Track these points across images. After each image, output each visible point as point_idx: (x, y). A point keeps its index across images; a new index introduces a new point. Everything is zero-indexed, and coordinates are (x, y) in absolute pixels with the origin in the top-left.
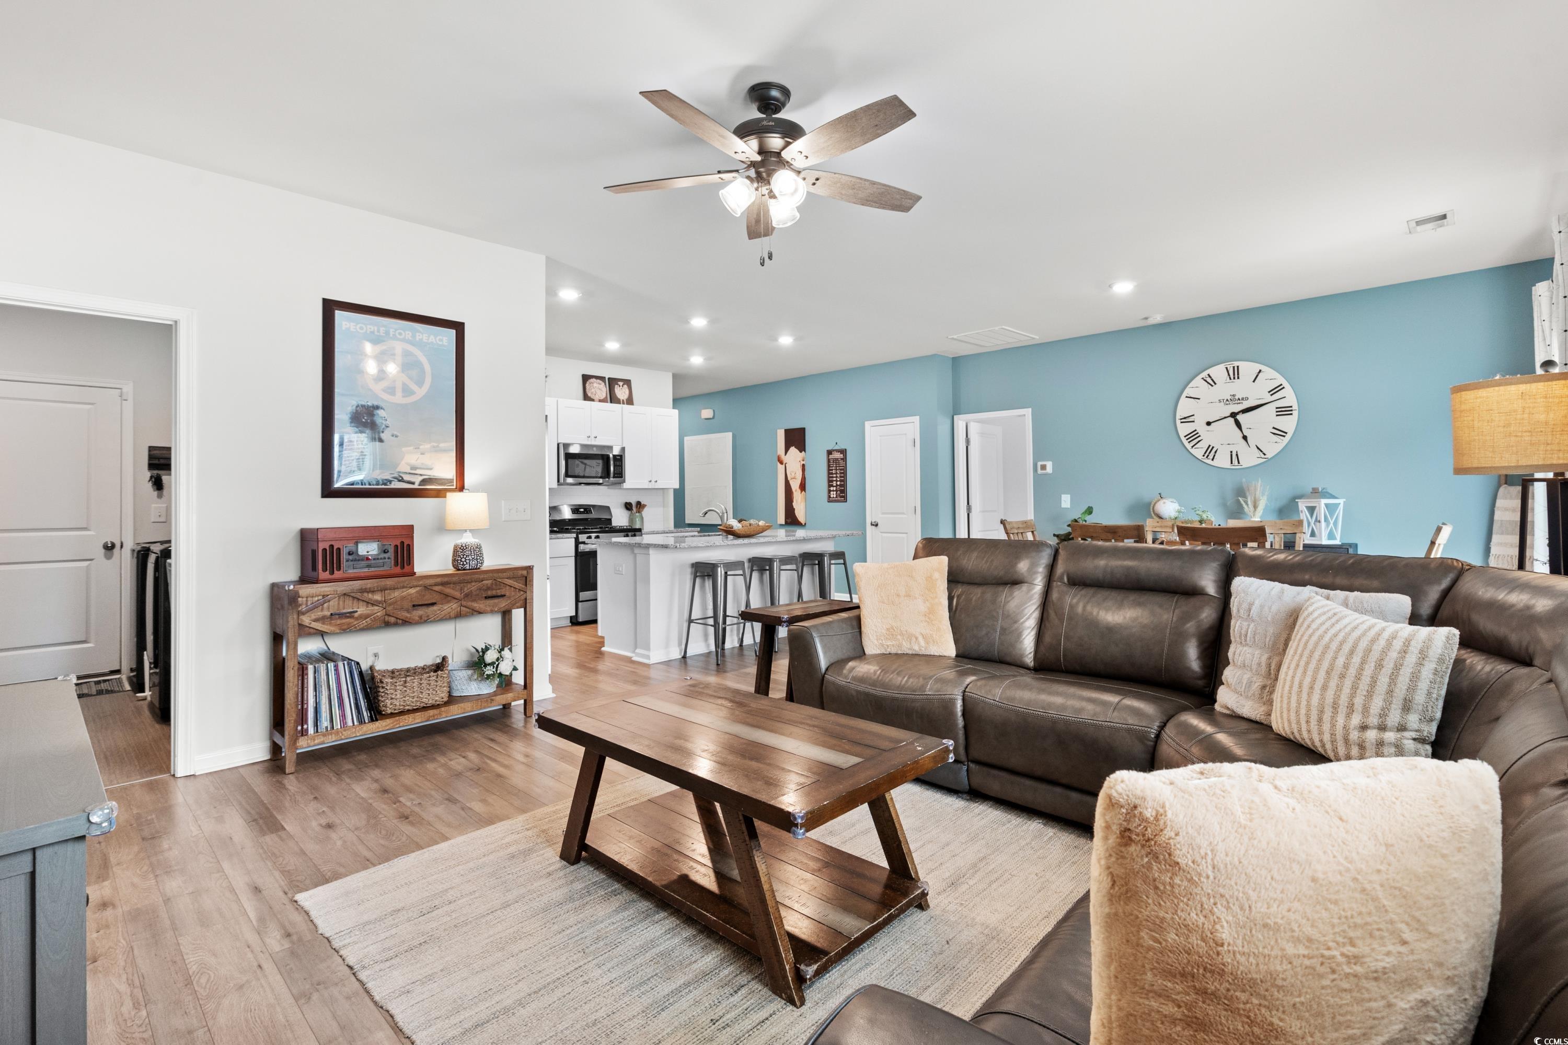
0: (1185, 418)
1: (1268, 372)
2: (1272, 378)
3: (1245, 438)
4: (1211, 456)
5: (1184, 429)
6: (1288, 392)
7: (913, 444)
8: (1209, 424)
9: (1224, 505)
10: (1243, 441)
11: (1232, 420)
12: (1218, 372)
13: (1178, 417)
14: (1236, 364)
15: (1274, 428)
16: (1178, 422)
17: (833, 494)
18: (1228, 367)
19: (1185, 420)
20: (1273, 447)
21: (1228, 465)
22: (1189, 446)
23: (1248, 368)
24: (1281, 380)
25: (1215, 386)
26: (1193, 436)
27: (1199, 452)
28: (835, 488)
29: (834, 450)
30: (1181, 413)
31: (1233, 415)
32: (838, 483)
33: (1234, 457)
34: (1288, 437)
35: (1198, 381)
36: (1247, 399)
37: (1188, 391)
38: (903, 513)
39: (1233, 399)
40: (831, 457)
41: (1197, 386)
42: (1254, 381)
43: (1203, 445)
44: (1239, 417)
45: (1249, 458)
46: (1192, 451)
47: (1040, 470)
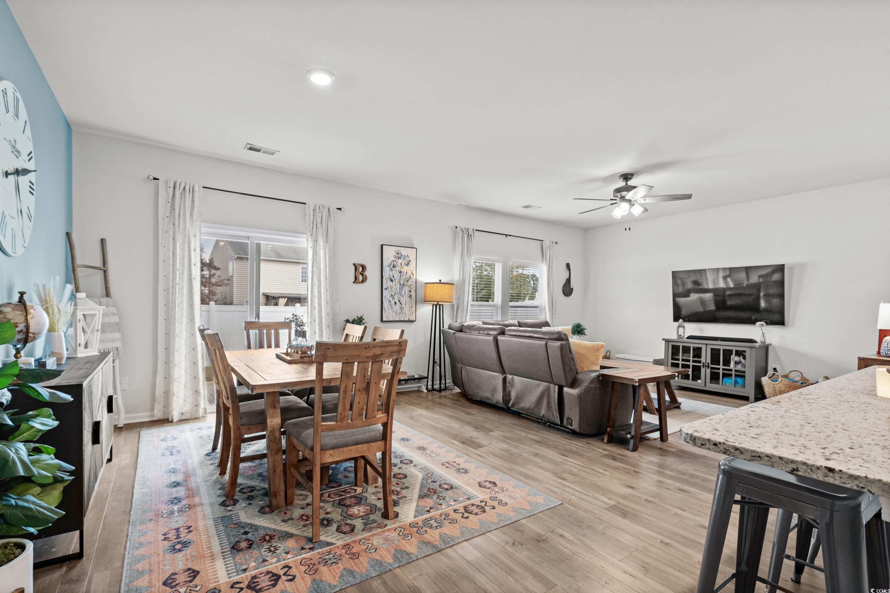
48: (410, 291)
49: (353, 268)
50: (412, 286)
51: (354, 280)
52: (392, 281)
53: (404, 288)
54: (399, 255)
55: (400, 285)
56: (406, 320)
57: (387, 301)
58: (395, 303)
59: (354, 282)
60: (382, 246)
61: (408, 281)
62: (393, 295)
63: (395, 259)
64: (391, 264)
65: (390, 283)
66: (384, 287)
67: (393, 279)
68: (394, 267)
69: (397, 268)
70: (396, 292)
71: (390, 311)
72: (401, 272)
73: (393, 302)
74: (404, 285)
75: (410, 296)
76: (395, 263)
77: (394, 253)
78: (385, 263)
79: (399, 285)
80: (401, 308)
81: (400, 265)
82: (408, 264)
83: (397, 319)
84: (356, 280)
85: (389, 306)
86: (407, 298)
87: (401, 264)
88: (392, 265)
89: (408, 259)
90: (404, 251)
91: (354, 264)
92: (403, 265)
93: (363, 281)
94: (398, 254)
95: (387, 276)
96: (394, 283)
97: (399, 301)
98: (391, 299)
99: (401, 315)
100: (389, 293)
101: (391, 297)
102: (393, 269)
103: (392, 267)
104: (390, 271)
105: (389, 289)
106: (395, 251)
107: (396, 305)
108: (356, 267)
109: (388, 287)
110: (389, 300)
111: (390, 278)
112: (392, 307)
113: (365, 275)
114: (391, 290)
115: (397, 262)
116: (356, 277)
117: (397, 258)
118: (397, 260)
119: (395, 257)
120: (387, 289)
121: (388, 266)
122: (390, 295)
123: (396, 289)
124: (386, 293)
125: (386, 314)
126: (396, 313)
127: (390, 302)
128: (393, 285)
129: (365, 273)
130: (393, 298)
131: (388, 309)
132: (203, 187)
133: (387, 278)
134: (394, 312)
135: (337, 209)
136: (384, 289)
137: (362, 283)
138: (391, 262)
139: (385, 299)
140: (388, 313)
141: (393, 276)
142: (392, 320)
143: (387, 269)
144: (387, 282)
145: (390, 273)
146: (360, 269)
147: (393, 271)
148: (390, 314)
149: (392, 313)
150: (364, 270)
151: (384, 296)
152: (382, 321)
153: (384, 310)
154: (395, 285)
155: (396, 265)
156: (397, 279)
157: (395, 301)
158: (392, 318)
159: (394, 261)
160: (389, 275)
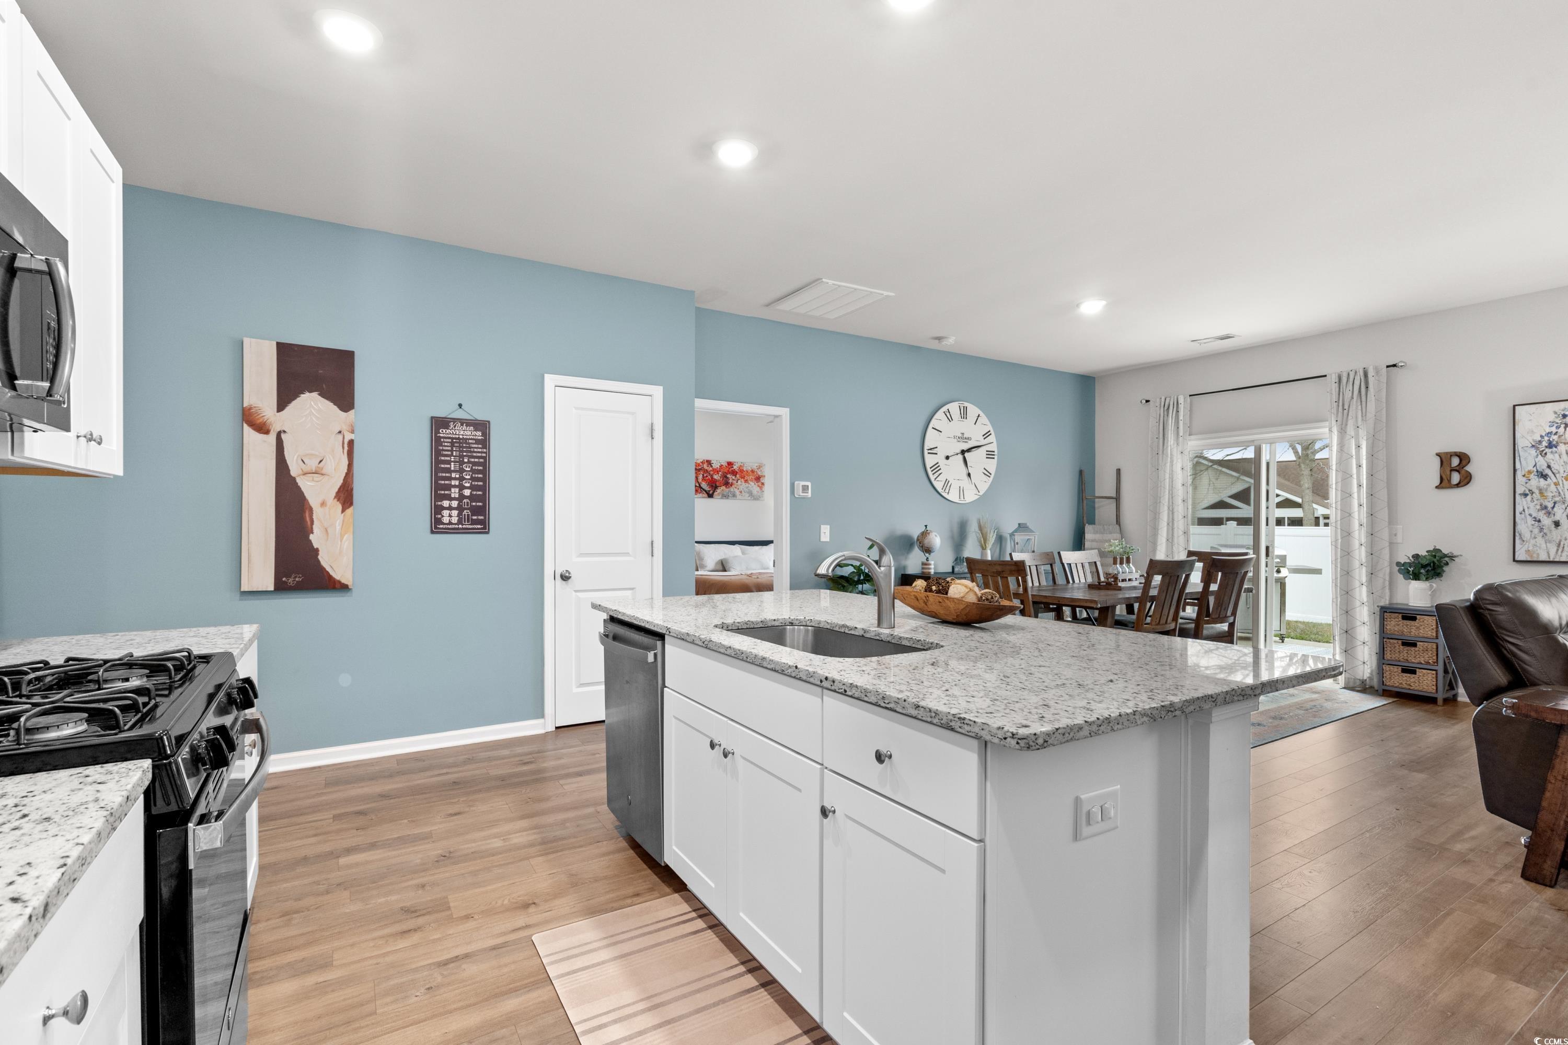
0: (931, 449)
1: (984, 419)
2: (985, 424)
4: (947, 491)
5: (930, 461)
6: (992, 438)
7: (649, 432)
8: (947, 458)
9: (952, 538)
10: (967, 478)
11: (960, 456)
12: (954, 408)
13: (926, 447)
14: (965, 404)
15: (985, 469)
16: (926, 452)
17: (450, 517)
18: (961, 406)
19: (932, 451)
20: (984, 484)
21: (956, 499)
22: (932, 478)
23: (972, 411)
24: (989, 427)
25: (952, 422)
27: (939, 485)
28: (455, 504)
29: (455, 420)
30: (928, 444)
31: (963, 452)
32: (467, 492)
33: (961, 491)
34: (992, 476)
35: (940, 414)
36: (971, 439)
37: (933, 423)
38: (627, 554)
39: (963, 438)
40: (443, 433)
41: (939, 420)
42: (975, 424)
43: (942, 478)
44: (966, 455)
45: (971, 496)
46: (935, 483)
47: (799, 492)
49: (1438, 459)
51: (1437, 482)
52: (1544, 476)
57: (1529, 519)
58: (1557, 524)
59: (1437, 487)
60: (1514, 406)
62: (1550, 505)
63: (1554, 429)
64: (1540, 442)
65: (1535, 482)
66: (1520, 490)
67: (1548, 472)
68: (1550, 445)
69: (1562, 448)
70: (1557, 499)
71: (1540, 541)
73: (1547, 522)
76: (1555, 438)
77: (1552, 417)
78: (1521, 443)
83: (1563, 559)
84: (1444, 483)
85: (1536, 531)
88: (1545, 444)
91: (1438, 455)
93: (1458, 485)
94: (1564, 416)
95: (1530, 468)
96: (1552, 479)
98: (1541, 515)
100: (1536, 502)
101: (1544, 512)
102: (1547, 450)
103: (1546, 447)
104: (1540, 456)
105: (1534, 495)
106: (1555, 413)
107: (1559, 528)
108: (1444, 459)
109: (1530, 490)
110: (1534, 518)
111: (1537, 471)
112: (1545, 531)
113: (1467, 471)
114: (1543, 496)
115: (1561, 434)
116: (1444, 477)
117: (1563, 426)
118: (1561, 430)
119: (1556, 425)
120: (1530, 495)
121: (1533, 446)
122: (1538, 507)
123: (1559, 493)
124: (1525, 503)
125: (1526, 546)
126: (1559, 545)
127: (1539, 521)
128: (1549, 485)
129: (1469, 468)
130: (1550, 513)
131: (1533, 536)
132: (1190, 396)
133: (1530, 472)
134: (1550, 542)
135: (1388, 367)
136: (1520, 494)
137: (1458, 487)
138: (1542, 436)
139: (1523, 516)
140: (1535, 545)
141: (1549, 467)
142: (1548, 560)
143: (1529, 453)
144: (1529, 480)
145: (1537, 460)
146: (1455, 462)
147: (1549, 456)
148: (1540, 548)
149: (1544, 546)
150: (1464, 462)
151: (1519, 509)
152: (1514, 560)
153: (1521, 538)
154: (1556, 484)
155: (1557, 442)
156: (1562, 472)
157: (1557, 518)
158: (1546, 554)
159: (1551, 433)
160: (1535, 465)
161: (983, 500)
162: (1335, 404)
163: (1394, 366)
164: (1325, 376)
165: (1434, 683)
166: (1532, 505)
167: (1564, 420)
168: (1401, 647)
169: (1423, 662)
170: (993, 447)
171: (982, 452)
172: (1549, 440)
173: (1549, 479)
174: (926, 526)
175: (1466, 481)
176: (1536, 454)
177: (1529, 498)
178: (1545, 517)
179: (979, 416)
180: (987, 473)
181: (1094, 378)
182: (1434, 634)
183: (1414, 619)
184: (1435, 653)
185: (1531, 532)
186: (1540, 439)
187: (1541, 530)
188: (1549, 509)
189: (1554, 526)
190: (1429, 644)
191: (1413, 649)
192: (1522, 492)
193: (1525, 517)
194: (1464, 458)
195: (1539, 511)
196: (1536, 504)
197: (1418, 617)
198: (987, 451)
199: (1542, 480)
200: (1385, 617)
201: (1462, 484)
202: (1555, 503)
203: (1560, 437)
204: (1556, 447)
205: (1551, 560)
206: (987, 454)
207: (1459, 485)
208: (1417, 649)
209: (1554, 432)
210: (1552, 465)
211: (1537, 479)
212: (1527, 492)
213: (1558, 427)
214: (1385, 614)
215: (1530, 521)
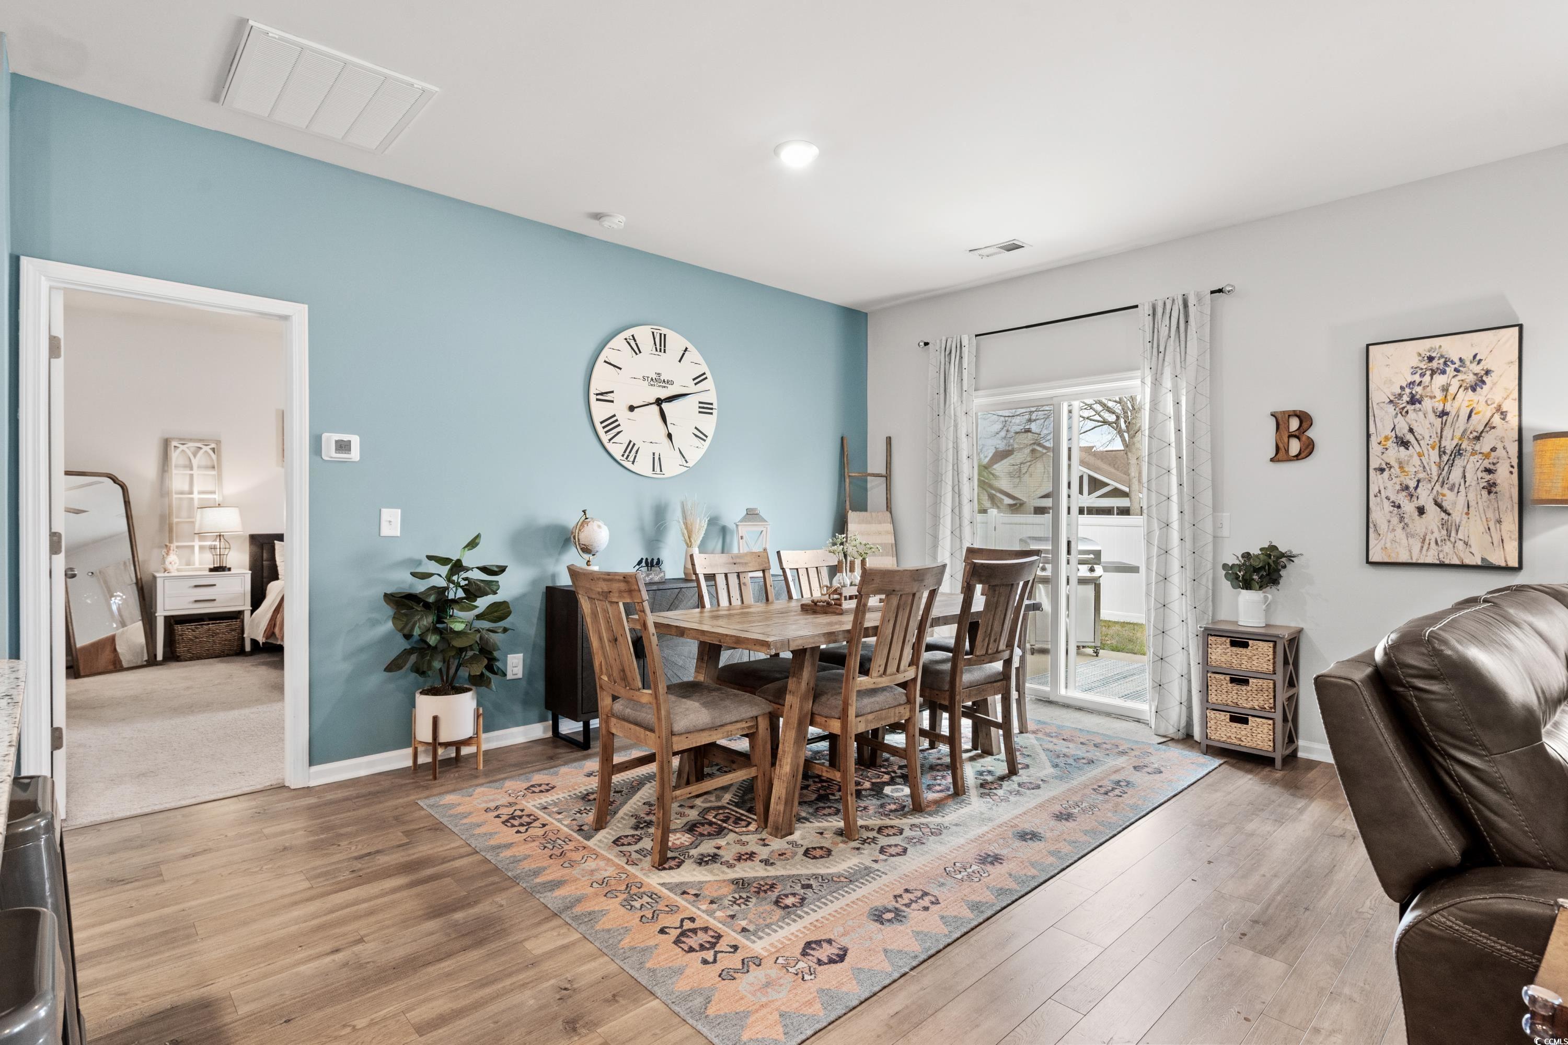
0: (602, 394)
1: (694, 354)
2: (696, 363)
3: (670, 436)
4: (631, 457)
5: (600, 411)
6: (709, 384)
8: (632, 408)
9: (642, 529)
10: (666, 440)
11: (655, 408)
12: (643, 334)
13: (593, 391)
14: (664, 331)
15: (696, 428)
16: (593, 398)
18: (655, 331)
19: (604, 397)
20: (696, 452)
21: (648, 472)
22: (605, 438)
23: (676, 342)
24: (704, 368)
25: (639, 355)
26: (611, 423)
27: (617, 450)
30: (597, 386)
31: (659, 402)
33: (657, 461)
34: (709, 440)
35: (618, 342)
36: (672, 383)
37: (606, 354)
39: (658, 380)
41: (617, 350)
42: (680, 361)
43: (623, 439)
44: (664, 406)
45: (673, 467)
46: (609, 446)
47: (329, 452)
48: (1488, 471)
49: (1273, 421)
50: (1500, 452)
51: (1272, 453)
52: (1405, 444)
53: (1459, 463)
54: (1434, 364)
55: (1442, 453)
56: (1467, 561)
57: (1387, 504)
58: (1421, 511)
59: (1272, 460)
60: (1368, 346)
61: (1478, 438)
62: (1412, 484)
63: (1417, 378)
64: (1400, 396)
65: (1395, 453)
66: (1374, 464)
67: (1409, 437)
68: (1413, 400)
69: (1427, 404)
70: (1421, 475)
71: (1400, 534)
72: (1444, 413)
73: (1409, 508)
74: (1458, 452)
75: (1490, 488)
76: (1418, 389)
77: (1415, 361)
78: (1375, 397)
79: (1434, 455)
80: (1449, 528)
81: (1439, 395)
82: (1479, 383)
83: (1429, 560)
84: (1280, 455)
85: (1395, 520)
86: (1476, 494)
87: (1445, 389)
88: (1406, 398)
89: (1477, 369)
90: (1454, 348)
91: (1272, 415)
92: (1452, 390)
93: (1298, 457)
94: (1431, 359)
95: (1388, 432)
96: (1415, 448)
97: (1440, 506)
98: (1402, 498)
99: (1448, 547)
100: (1395, 480)
101: (1404, 493)
102: (1409, 407)
103: (1408, 403)
104: (1399, 415)
105: (1392, 470)
106: (1420, 355)
107: (1424, 516)
108: (1280, 419)
109: (1387, 464)
110: (1393, 502)
111: (1396, 437)
112: (1406, 521)
113: (1309, 438)
114: (1404, 471)
115: (1427, 384)
116: (1281, 445)
117: (1429, 373)
118: (1427, 378)
119: (1420, 372)
120: (1387, 470)
121: (1391, 401)
122: (1398, 487)
123: (1424, 467)
124: (1381, 481)
125: (1383, 542)
126: (1424, 541)
127: (1399, 507)
128: (1411, 456)
129: (1310, 433)
130: (1412, 496)
131: (1391, 527)
132: (976, 336)
133: (1387, 438)
134: (1413, 536)
135: (1212, 292)
136: (1375, 469)
137: (1298, 460)
138: (1402, 388)
139: (1378, 499)
140: (1393, 541)
141: (1411, 430)
142: (1410, 561)
143: (1386, 412)
144: (1387, 449)
145: (1396, 421)
146: (1294, 424)
147: (1412, 415)
148: (1400, 544)
149: (1404, 541)
150: (1305, 425)
151: (1373, 490)
152: (1368, 562)
153: (1376, 530)
154: (1420, 455)
155: (1421, 396)
156: (1427, 437)
157: (1421, 502)
158: (1408, 554)
159: (1413, 383)
160: (1394, 429)
161: (693, 473)
162: (1149, 345)
163: (1220, 291)
164: (1136, 306)
165: (1271, 737)
166: (1389, 484)
167: (1430, 364)
168: (1230, 685)
169: (1257, 707)
170: (711, 397)
171: (690, 404)
172: (1411, 393)
173: (1411, 448)
174: (584, 511)
175: (1308, 450)
176: (1394, 413)
177: (1386, 474)
178: (1406, 501)
179: (686, 350)
180: (700, 435)
181: (866, 314)
182: (1271, 668)
183: (1245, 645)
184: (1272, 694)
185: (1389, 522)
186: (1399, 391)
187: (1402, 519)
188: (1412, 489)
189: (1417, 513)
190: (1265, 681)
191: (1244, 688)
192: (1377, 466)
193: (1382, 501)
194: (1305, 419)
195: (1398, 492)
196: (1395, 483)
197: (1250, 642)
198: (700, 403)
199: (1402, 449)
200: (1210, 642)
201: (1303, 455)
202: (1419, 481)
203: (1424, 388)
204: (1420, 403)
205: (1414, 561)
206: (700, 407)
207: (1300, 457)
208: (1249, 688)
209: (1417, 382)
210: (1415, 429)
211: (1396, 448)
212: (1384, 466)
213: (1422, 375)
214: (1210, 638)
215: (1387, 506)
